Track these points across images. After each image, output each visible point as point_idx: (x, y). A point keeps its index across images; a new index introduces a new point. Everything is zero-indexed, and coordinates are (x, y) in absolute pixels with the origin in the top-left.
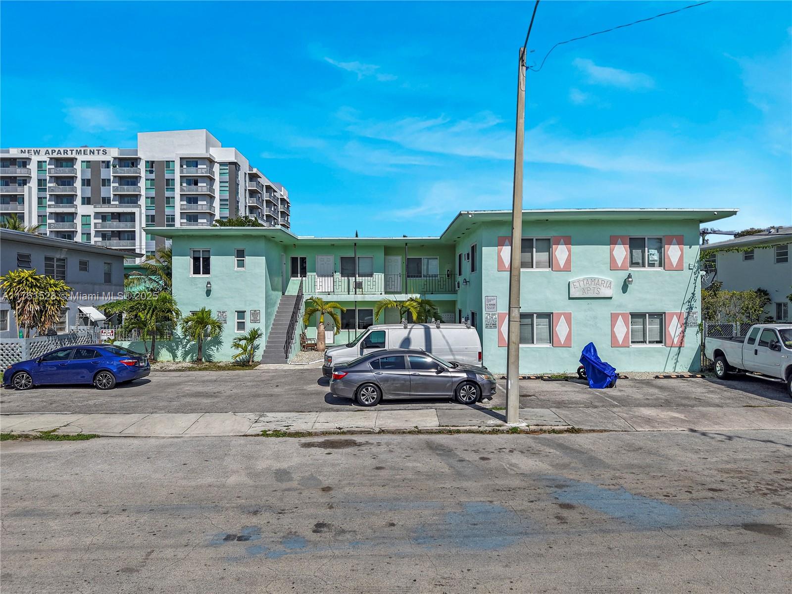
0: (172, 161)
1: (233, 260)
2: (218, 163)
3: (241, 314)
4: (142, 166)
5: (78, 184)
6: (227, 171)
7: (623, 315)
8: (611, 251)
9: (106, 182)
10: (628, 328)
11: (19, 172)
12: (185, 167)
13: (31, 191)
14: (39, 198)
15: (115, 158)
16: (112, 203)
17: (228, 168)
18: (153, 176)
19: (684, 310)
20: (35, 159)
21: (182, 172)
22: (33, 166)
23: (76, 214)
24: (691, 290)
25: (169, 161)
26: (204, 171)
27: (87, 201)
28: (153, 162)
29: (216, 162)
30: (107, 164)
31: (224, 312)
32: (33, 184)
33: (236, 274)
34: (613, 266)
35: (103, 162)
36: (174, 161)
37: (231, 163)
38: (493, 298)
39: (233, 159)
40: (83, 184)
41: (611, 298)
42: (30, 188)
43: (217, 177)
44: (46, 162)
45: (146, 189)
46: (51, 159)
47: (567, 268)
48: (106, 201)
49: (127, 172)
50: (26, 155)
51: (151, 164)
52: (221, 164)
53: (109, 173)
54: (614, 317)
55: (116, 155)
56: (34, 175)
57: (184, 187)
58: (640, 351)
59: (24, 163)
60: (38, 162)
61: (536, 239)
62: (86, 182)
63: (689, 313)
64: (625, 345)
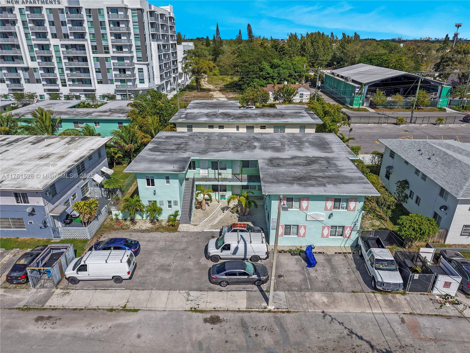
0: (101, 9)
1: (164, 180)
3: (170, 202)
4: (83, 12)
5: (47, 24)
6: (136, 14)
7: (328, 226)
8: (326, 204)
9: (63, 23)
10: (329, 231)
11: (10, 17)
12: (110, 13)
14: (25, 34)
15: (66, 7)
16: (70, 37)
17: (136, 12)
18: (91, 19)
20: (17, 7)
21: (109, 17)
22: (16, 12)
23: (50, 44)
25: (100, 9)
26: (122, 16)
27: (54, 36)
28: (90, 10)
29: (129, 8)
30: (62, 10)
32: (19, 24)
33: (166, 186)
34: (326, 209)
35: (59, 9)
36: (103, 9)
37: (138, 9)
38: (275, 219)
39: (139, 7)
40: (50, 25)
41: (323, 221)
42: (18, 27)
43: (130, 19)
44: (24, 9)
45: (89, 28)
46: (26, 7)
47: (307, 209)
48: (66, 36)
49: (75, 17)
50: (10, 5)
51: (89, 11)
52: (132, 10)
53: (64, 17)
54: (324, 228)
55: (67, 5)
56: (19, 17)
57: (112, 27)
58: (333, 239)
59: (11, 10)
60: (19, 9)
61: (295, 198)
62: (52, 23)
63: (354, 226)
64: (327, 237)
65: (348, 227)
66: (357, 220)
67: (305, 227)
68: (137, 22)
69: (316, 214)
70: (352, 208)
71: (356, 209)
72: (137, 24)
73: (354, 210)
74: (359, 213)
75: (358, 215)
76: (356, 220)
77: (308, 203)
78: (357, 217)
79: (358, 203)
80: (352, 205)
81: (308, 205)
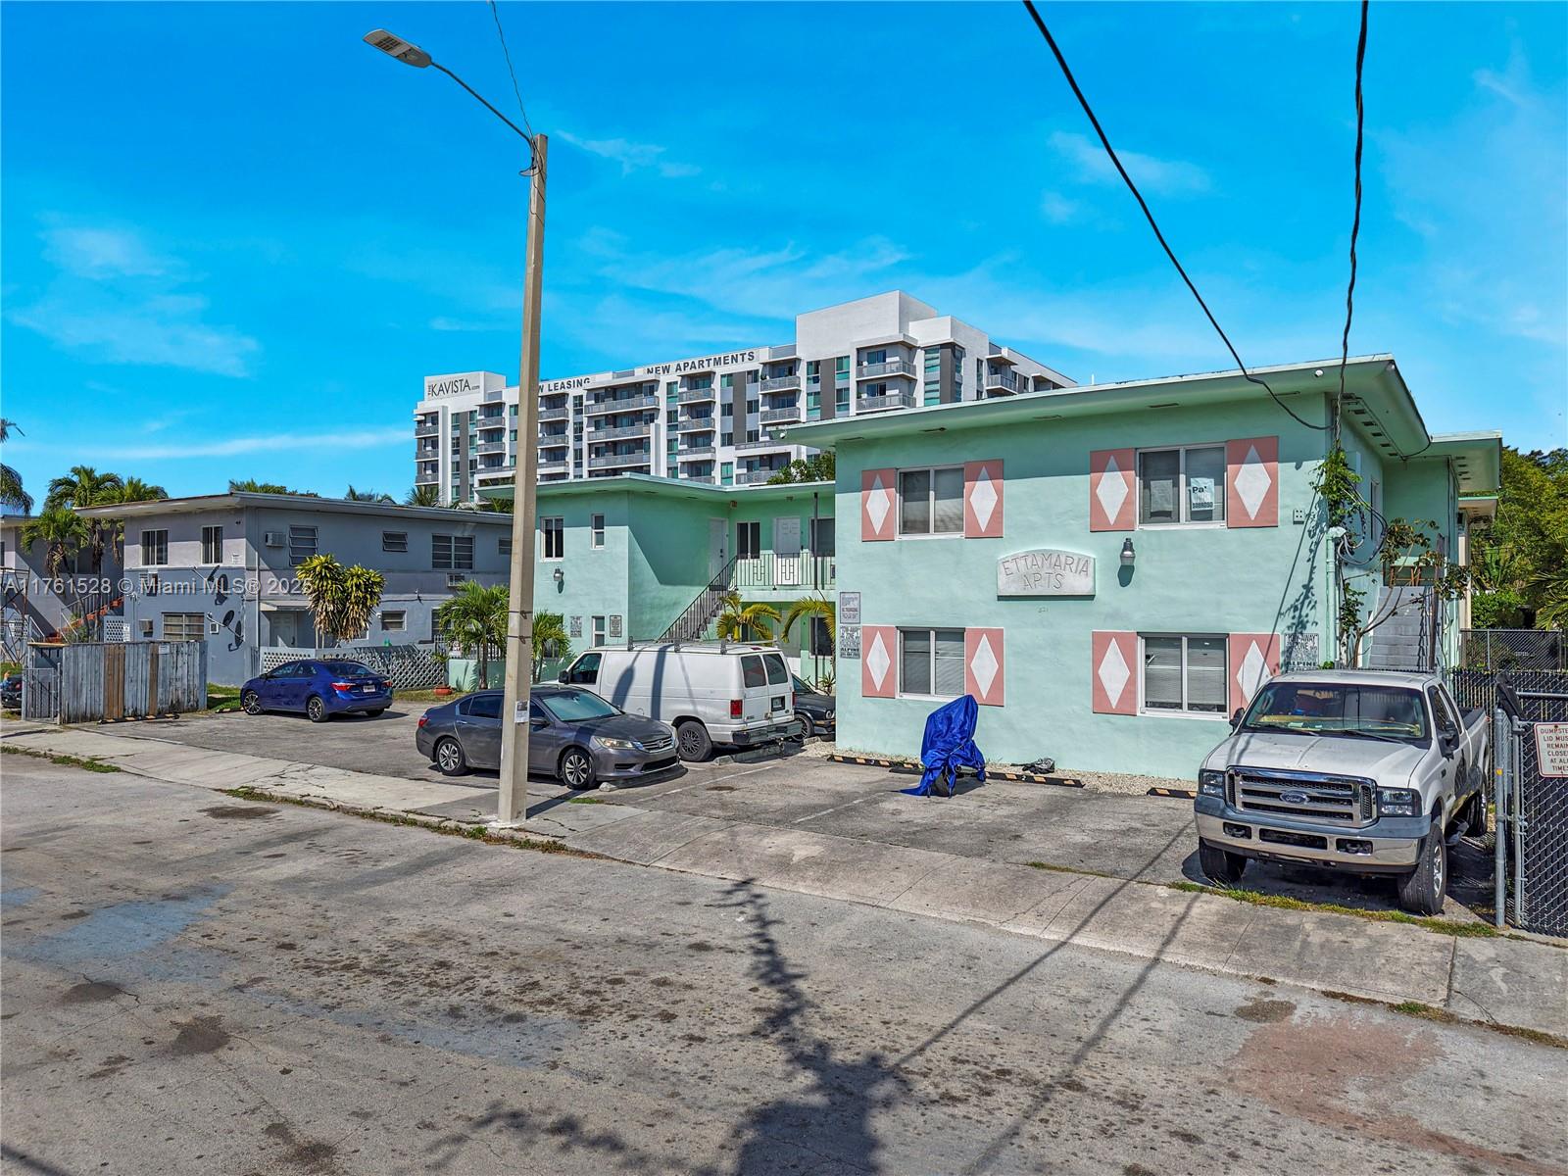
0: (845, 357)
1: (588, 532)
2: (922, 348)
3: (600, 619)
4: (802, 372)
5: (716, 414)
6: (938, 361)
7: (1121, 638)
8: (1094, 486)
9: (752, 407)
10: (1132, 668)
11: (643, 403)
12: (865, 363)
13: (658, 432)
14: (669, 441)
15: (765, 364)
16: (761, 439)
17: (938, 355)
18: (817, 387)
19: (1282, 629)
20: (664, 379)
21: (860, 373)
22: (661, 392)
23: (715, 461)
24: (1301, 577)
25: (841, 358)
26: (894, 367)
27: (728, 440)
28: (818, 363)
29: (919, 347)
30: (754, 375)
31: (578, 618)
32: (662, 420)
33: (593, 555)
34: (1099, 525)
35: (749, 373)
36: (849, 357)
37: (943, 346)
38: (852, 596)
39: (947, 338)
40: (723, 414)
41: (1091, 597)
42: (657, 427)
43: (920, 376)
44: (676, 383)
45: (808, 410)
46: (682, 376)
47: (994, 531)
48: (753, 437)
49: (779, 386)
50: (651, 377)
51: (815, 366)
52: (928, 350)
53: (754, 391)
54: (1100, 642)
55: (767, 359)
56: (663, 406)
57: (865, 400)
58: (1164, 729)
59: (648, 387)
60: (668, 384)
61: (936, 472)
62: (727, 410)
63: (1294, 638)
64: (1126, 709)
65: (1247, 640)
66: (1308, 588)
67: (996, 639)
68: (936, 382)
69: (1043, 553)
70: (1253, 502)
71: (1284, 514)
72: (937, 386)
73: (1267, 520)
74: (1307, 541)
75: (1305, 553)
76: (1296, 592)
77: (999, 492)
78: (1303, 567)
79: (1285, 469)
80: (1250, 481)
81: (1000, 502)
